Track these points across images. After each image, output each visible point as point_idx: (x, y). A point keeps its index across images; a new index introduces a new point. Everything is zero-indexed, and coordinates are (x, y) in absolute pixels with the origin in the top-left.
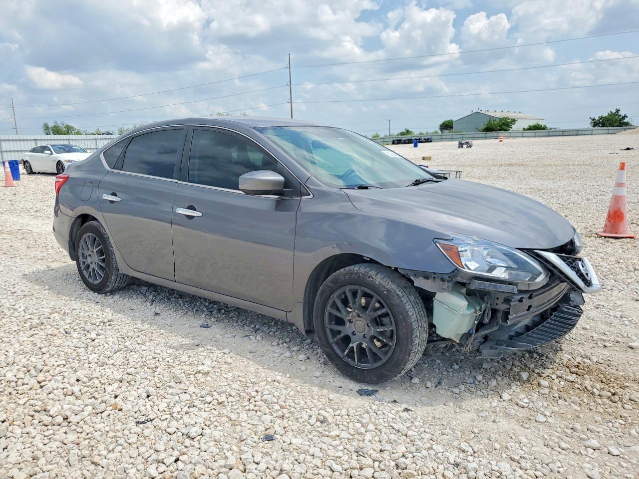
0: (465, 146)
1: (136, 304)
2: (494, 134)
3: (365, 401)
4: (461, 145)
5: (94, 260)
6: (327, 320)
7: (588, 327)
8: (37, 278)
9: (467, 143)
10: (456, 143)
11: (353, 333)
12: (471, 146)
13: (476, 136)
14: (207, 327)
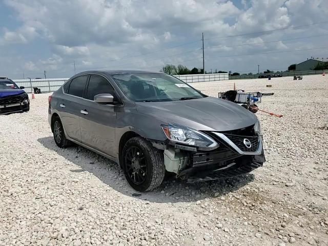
0: (298, 79)
1: (72, 153)
2: (321, 71)
3: (134, 199)
4: (295, 79)
5: (58, 133)
6: (126, 162)
7: (274, 175)
8: (41, 141)
9: (299, 77)
10: (293, 77)
11: (134, 168)
12: (301, 79)
13: (309, 73)
14: (93, 163)
